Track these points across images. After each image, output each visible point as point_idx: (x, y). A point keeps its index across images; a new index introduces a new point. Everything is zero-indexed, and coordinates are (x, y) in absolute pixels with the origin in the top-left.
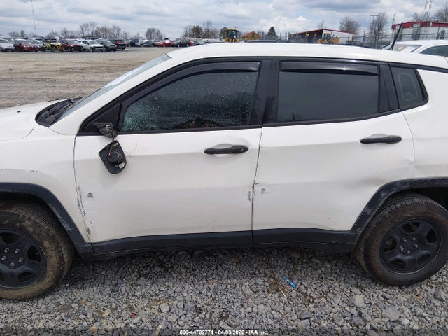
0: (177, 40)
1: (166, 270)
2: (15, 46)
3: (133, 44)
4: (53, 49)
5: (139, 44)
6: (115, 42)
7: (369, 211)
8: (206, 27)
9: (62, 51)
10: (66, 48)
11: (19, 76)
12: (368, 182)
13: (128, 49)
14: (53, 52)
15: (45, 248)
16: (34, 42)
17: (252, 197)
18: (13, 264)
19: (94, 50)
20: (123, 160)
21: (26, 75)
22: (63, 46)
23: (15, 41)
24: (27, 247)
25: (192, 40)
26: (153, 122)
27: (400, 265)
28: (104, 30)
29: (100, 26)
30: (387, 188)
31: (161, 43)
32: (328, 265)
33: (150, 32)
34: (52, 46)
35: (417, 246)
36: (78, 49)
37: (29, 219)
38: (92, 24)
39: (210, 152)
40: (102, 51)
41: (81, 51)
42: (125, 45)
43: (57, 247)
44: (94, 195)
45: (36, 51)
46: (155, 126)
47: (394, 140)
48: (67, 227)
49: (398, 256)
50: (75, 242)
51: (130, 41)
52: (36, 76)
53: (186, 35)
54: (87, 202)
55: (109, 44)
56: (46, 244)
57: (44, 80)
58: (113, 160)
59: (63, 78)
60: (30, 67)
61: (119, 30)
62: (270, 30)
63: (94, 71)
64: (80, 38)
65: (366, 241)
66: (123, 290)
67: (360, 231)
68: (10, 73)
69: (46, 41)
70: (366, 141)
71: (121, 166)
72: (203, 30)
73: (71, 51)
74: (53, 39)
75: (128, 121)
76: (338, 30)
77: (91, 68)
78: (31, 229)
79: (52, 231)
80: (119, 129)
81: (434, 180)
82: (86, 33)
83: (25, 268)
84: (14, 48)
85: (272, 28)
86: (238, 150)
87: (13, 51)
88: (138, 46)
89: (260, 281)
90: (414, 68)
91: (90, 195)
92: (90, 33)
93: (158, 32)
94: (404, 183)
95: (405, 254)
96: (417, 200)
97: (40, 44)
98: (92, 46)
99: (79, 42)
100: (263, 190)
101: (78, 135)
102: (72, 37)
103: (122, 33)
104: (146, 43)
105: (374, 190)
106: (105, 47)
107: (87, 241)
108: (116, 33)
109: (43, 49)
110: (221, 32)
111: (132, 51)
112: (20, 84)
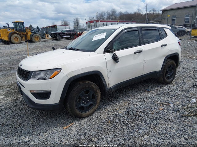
7: (164, 64)
35: (170, 72)
39: (135, 53)
47: (165, 45)
48: (104, 83)
49: (168, 75)
54: (109, 74)
67: (162, 70)
70: (162, 46)
71: (118, 60)
78: (94, 87)
83: (90, 103)
90: (163, 28)
91: (110, 71)
94: (169, 55)
100: (146, 62)
101: (104, 53)
107: (108, 87)
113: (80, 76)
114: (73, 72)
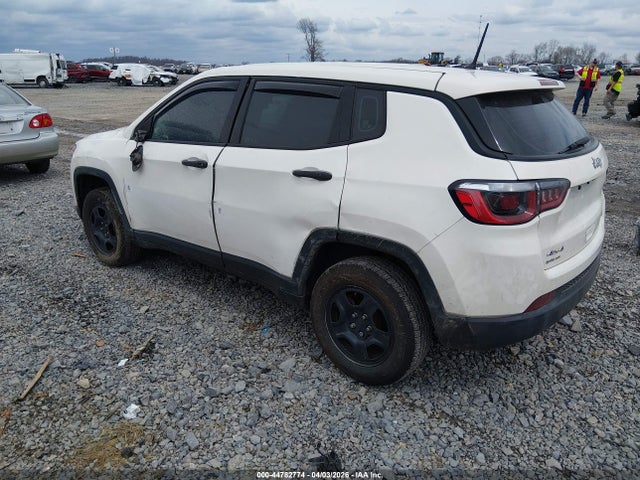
6: (559, 68)
7: (303, 259)
17: (213, 215)
18: (105, 235)
24: (109, 222)
28: (569, 51)
30: (316, 234)
37: (109, 200)
39: (185, 163)
47: (324, 177)
48: (120, 211)
56: (115, 222)
58: (133, 161)
61: (592, 51)
70: (298, 174)
75: (155, 131)
78: (109, 208)
80: (150, 137)
82: (541, 57)
86: (200, 166)
91: (129, 187)
100: (220, 209)
101: (131, 139)
107: (131, 226)
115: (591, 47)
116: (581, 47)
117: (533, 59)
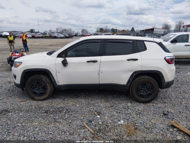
0: (93, 33)
1: (78, 97)
2: (32, 36)
3: (76, 35)
4: (46, 37)
5: (78, 35)
6: (69, 35)
7: (131, 79)
8: (105, 28)
9: (49, 38)
10: (51, 37)
11: (34, 47)
12: (130, 71)
13: (74, 37)
14: (46, 38)
15: (48, 86)
16: (39, 35)
17: (99, 74)
18: (39, 90)
19: (61, 38)
20: (67, 63)
21: (37, 47)
22: (50, 36)
23: (32, 34)
24: (43, 86)
25: (99, 33)
26: (74, 55)
27: (142, 96)
28: (65, 30)
29: (64, 29)
30: (135, 72)
31: (87, 35)
32: (124, 98)
33: (83, 31)
34: (46, 36)
35: (147, 90)
36: (55, 37)
37: (44, 78)
38: (61, 27)
39: (88, 62)
40: (64, 38)
41: (56, 38)
42: (73, 36)
43: (50, 86)
44: (60, 72)
45: (40, 38)
46: (75, 56)
47: (136, 60)
48: (53, 80)
49: (141, 93)
50: (55, 85)
51: (75, 34)
52: (40, 47)
53: (97, 32)
54: (58, 74)
55: (67, 35)
56: (48, 85)
57: (43, 48)
58: (65, 63)
59: (50, 48)
60: (37, 44)
61: (71, 30)
62: (132, 29)
63: (61, 45)
64: (56, 33)
65: (131, 88)
66: (66, 100)
67: (129, 85)
68: (31, 46)
69: (43, 34)
70: (128, 60)
71: (67, 65)
72: (104, 29)
73: (53, 38)
74: (46, 34)
75: (69, 54)
76: (162, 28)
77: (60, 44)
78: (44, 81)
79: (49, 82)
80: (66, 56)
81: (148, 71)
82: (58, 31)
83: (42, 91)
84: (31, 37)
85: (133, 28)
86: (95, 62)
87: (31, 38)
88: (78, 36)
89: (103, 100)
90: (143, 41)
91: (59, 72)
92: (60, 31)
93: (86, 30)
94: (139, 71)
95: (143, 93)
96: (145, 77)
97: (41, 36)
98: (61, 36)
99: (56, 35)
100: (102, 72)
101: (57, 57)
102: (53, 33)
103: (72, 31)
104: (81, 35)
105: (131, 73)
106: (65, 36)
107: (57, 84)
108: (70, 31)
109: (42, 37)
110: (111, 30)
111: (75, 38)
112: (35, 50)
113: (32, 70)
114: (27, 66)
115: (70, 29)
116: (68, 29)
117: (56, 32)
